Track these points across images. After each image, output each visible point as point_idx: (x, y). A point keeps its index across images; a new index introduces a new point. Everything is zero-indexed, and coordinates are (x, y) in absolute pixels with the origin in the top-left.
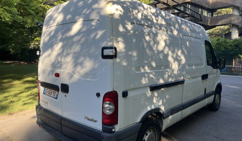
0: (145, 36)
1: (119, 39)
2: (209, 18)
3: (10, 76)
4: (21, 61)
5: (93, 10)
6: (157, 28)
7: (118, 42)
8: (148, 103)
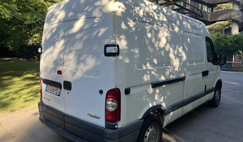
0: (147, 33)
1: (122, 37)
2: (209, 13)
3: (10, 73)
4: (20, 57)
5: (95, 7)
6: (159, 25)
7: (120, 40)
8: (150, 99)
